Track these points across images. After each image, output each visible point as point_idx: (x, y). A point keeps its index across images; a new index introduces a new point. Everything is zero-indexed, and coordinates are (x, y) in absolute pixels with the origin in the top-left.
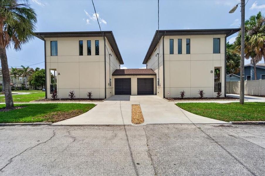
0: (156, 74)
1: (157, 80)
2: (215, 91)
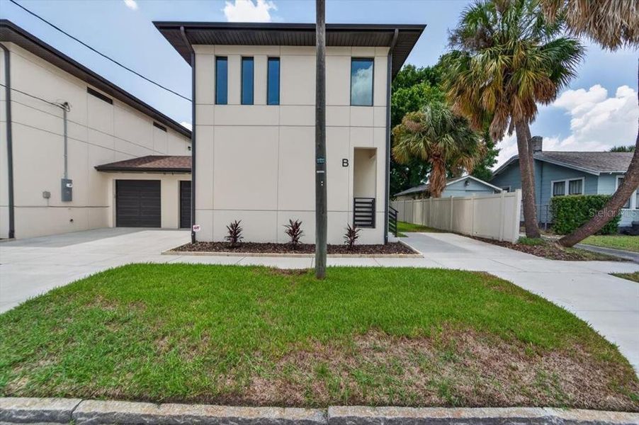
2: (355, 226)
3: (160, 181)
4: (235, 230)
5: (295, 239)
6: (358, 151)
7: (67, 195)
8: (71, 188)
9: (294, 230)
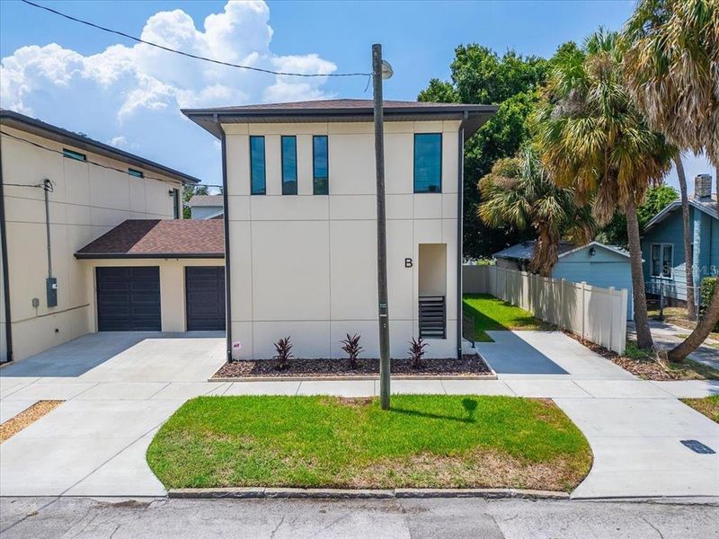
2: (421, 336)
3: (158, 267)
4: (283, 346)
5: (353, 357)
6: (423, 248)
7: (52, 299)
8: (56, 290)
9: (353, 345)
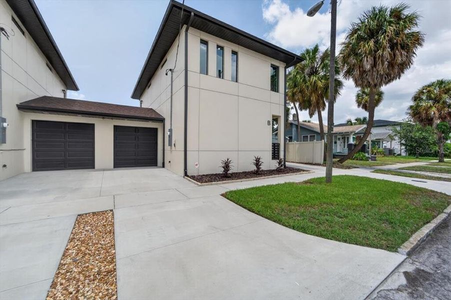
0: (164, 119)
1: (167, 133)
5: (258, 168)
7: (3, 136)
8: (6, 129)
